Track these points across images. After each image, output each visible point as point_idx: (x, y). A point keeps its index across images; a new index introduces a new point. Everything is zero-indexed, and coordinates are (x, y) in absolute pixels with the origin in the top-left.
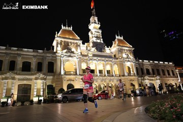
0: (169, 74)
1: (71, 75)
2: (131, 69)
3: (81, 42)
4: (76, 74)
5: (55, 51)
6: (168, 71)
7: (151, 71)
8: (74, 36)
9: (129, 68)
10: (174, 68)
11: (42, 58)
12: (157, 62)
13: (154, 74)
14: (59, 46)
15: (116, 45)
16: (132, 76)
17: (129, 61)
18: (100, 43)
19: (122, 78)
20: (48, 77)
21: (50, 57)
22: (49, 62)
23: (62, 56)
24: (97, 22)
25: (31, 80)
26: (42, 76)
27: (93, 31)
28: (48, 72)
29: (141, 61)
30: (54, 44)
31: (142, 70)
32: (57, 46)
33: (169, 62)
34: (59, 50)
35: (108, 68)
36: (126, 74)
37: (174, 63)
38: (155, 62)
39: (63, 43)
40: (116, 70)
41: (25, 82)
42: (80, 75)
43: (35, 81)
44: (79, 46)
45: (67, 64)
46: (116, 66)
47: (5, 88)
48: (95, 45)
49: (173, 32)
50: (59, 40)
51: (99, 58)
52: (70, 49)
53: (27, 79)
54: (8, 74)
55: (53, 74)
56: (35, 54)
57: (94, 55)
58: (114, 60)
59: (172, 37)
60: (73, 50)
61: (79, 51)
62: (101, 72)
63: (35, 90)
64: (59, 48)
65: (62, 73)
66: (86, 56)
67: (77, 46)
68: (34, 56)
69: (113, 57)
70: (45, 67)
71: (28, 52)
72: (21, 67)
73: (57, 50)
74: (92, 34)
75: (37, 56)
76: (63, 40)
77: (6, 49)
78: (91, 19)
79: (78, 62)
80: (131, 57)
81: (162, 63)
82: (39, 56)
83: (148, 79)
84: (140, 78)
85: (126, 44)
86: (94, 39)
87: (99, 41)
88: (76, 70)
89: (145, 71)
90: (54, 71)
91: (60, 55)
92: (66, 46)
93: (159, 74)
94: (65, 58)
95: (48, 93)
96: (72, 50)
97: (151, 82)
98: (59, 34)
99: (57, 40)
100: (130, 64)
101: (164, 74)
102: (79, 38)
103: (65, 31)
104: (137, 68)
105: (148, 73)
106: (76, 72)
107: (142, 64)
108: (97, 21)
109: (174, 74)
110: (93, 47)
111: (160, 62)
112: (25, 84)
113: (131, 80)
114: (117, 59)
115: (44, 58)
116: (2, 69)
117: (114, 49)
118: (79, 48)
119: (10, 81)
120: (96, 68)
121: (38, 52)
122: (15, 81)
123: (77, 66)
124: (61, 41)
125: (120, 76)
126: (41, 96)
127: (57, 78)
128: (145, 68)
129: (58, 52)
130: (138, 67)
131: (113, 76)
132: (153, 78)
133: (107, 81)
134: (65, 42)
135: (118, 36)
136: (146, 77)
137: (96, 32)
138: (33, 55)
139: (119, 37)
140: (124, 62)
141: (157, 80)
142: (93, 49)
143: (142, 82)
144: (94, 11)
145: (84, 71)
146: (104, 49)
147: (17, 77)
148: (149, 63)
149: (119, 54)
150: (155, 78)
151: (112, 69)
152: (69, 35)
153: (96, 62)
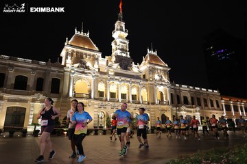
0: (212, 106)
1: (82, 98)
2: (164, 96)
3: (100, 54)
4: (90, 98)
5: (63, 64)
6: (212, 102)
7: (189, 99)
8: (92, 46)
9: (161, 94)
10: (220, 98)
11: (45, 73)
12: (199, 89)
13: (193, 104)
14: (69, 57)
15: (147, 62)
16: (165, 104)
17: (162, 85)
18: (126, 57)
19: (152, 106)
21: (55, 71)
22: (53, 79)
23: (73, 71)
24: (124, 29)
25: (26, 101)
26: (42, 97)
27: (118, 41)
28: (51, 92)
29: (177, 85)
30: (63, 54)
31: (178, 97)
32: (67, 58)
33: (213, 89)
34: (68, 62)
35: (134, 92)
36: (157, 102)
37: (220, 92)
38: (196, 88)
39: (75, 54)
40: (144, 95)
41: (17, 105)
42: (95, 99)
43: (32, 103)
44: (97, 59)
45: (78, 83)
46: (145, 90)
48: (119, 60)
49: (222, 51)
50: (70, 49)
51: (123, 78)
52: (84, 63)
53: (21, 101)
55: (57, 95)
56: (35, 66)
57: (116, 74)
58: (142, 82)
59: (221, 57)
60: (89, 64)
61: (96, 66)
62: (123, 96)
63: (31, 116)
64: (69, 61)
65: (71, 94)
66: (105, 73)
67: (95, 59)
68: (33, 69)
69: (142, 77)
70: (47, 85)
71: (25, 62)
72: (14, 82)
73: (65, 63)
74: (116, 44)
75: (37, 69)
76: (75, 49)
78: (116, 25)
79: (94, 82)
80: (166, 79)
81: (205, 90)
82: (40, 69)
83: (185, 111)
84: (175, 108)
85: (160, 62)
86: (119, 52)
87: (124, 55)
88: (90, 91)
89: (182, 99)
90: (60, 91)
91: (69, 70)
92: (79, 59)
93: (199, 105)
94: (76, 75)
96: (87, 65)
97: (189, 114)
98: (70, 42)
99: (67, 50)
100: (163, 89)
101: (206, 105)
102: (97, 49)
103: (79, 38)
104: (172, 94)
105: (186, 102)
106: (90, 94)
108: (124, 28)
109: (218, 106)
110: (116, 62)
111: (203, 89)
112: (17, 107)
113: (163, 110)
114: (147, 80)
115: (46, 73)
117: (144, 67)
118: (96, 63)
120: (118, 91)
121: (38, 64)
122: (2, 102)
123: (92, 87)
124: (73, 51)
125: (148, 104)
126: (38, 125)
127: (63, 102)
128: (182, 95)
129: (67, 65)
130: (173, 93)
131: (139, 103)
132: (192, 110)
133: (131, 109)
134: (77, 52)
135: (150, 50)
136: (183, 108)
137: (121, 42)
138: (30, 68)
139: (152, 52)
140: (156, 86)
141: (196, 112)
142: (116, 66)
143: (177, 113)
144: (121, 14)
145: (101, 94)
146: (131, 66)
147: (6, 96)
148: (188, 89)
149: (150, 74)
150: (194, 109)
151: (138, 94)
152: (84, 44)
153: (119, 83)
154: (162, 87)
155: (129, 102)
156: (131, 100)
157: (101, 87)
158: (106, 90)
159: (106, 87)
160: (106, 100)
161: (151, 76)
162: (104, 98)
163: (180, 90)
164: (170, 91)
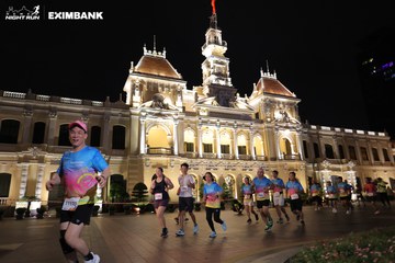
0: (377, 158)
1: (160, 154)
2: (292, 146)
3: (184, 84)
4: (172, 154)
5: (128, 103)
6: (375, 152)
7: (335, 149)
8: (170, 71)
9: (287, 142)
10: (390, 146)
11: (102, 119)
12: (351, 131)
13: (342, 157)
14: (137, 92)
15: (260, 92)
16: (294, 160)
17: (287, 127)
18: (226, 86)
19: (272, 163)
20: (113, 159)
21: (117, 115)
22: (114, 127)
23: (144, 114)
24: (221, 42)
27: (211, 60)
28: (114, 148)
29: (314, 127)
30: (127, 87)
31: (316, 147)
32: (133, 93)
33: (377, 131)
34: (136, 100)
35: (242, 141)
36: (280, 156)
37: (389, 133)
38: (347, 130)
39: (145, 86)
40: (258, 145)
42: (179, 155)
44: (180, 93)
45: (153, 131)
46: (259, 138)
47: (25, 179)
48: (215, 91)
49: (391, 64)
50: (138, 79)
51: (222, 121)
52: (161, 100)
54: (31, 150)
55: (122, 152)
56: (87, 109)
57: (212, 114)
58: (254, 125)
60: (167, 101)
61: (179, 104)
62: (225, 149)
64: (137, 98)
65: (143, 150)
66: (193, 114)
67: (177, 93)
68: (84, 114)
69: (254, 117)
70: (107, 137)
71: (72, 104)
72: (58, 135)
73: (132, 101)
74: (209, 66)
75: (90, 112)
76: (145, 79)
77: (26, 98)
78: (207, 35)
79: (177, 128)
80: (293, 118)
81: (362, 132)
82: (94, 113)
83: (329, 168)
84: (311, 166)
85: (283, 90)
86: (213, 79)
87: (222, 83)
88: (172, 144)
89: (323, 150)
90: (126, 145)
91: (138, 112)
92: (152, 94)
93: (354, 158)
94: (149, 119)
95: (113, 192)
96: (165, 102)
97: (335, 173)
98: (137, 67)
99: (133, 81)
100: (290, 134)
101: (366, 158)
102: (179, 76)
103: (150, 60)
104: (304, 142)
105: (330, 154)
106: (172, 148)
107: (318, 134)
108: (220, 39)
109: (387, 159)
110: (210, 95)
111: (358, 132)
113: (291, 169)
114: (262, 122)
115: (104, 118)
116: (19, 140)
117: (256, 100)
118: (179, 98)
119: (34, 165)
120: (215, 141)
121: (91, 104)
122: (43, 166)
123: (175, 137)
124: (142, 81)
125: (266, 159)
126: (97, 198)
127: (131, 162)
128: (323, 142)
129: (135, 105)
130: (307, 140)
131: (251, 159)
132: (341, 166)
133: (239, 170)
134: (149, 83)
135: (265, 71)
136: (325, 164)
137: (217, 62)
138: (81, 112)
139: (268, 75)
140: (277, 129)
141: (349, 169)
142: (210, 101)
143: (314, 174)
144: (214, 17)
145: (189, 147)
146: (234, 100)
147: (48, 156)
148: (332, 133)
149: (266, 111)
150: (345, 166)
151: (249, 144)
152: (159, 69)
153: (216, 128)
154: (288, 131)
155: (234, 158)
156: (237, 154)
157: (189, 137)
158: (197, 140)
159: (196, 136)
160: (198, 156)
161: (268, 114)
162: (194, 154)
163: (319, 136)
164: (301, 137)
